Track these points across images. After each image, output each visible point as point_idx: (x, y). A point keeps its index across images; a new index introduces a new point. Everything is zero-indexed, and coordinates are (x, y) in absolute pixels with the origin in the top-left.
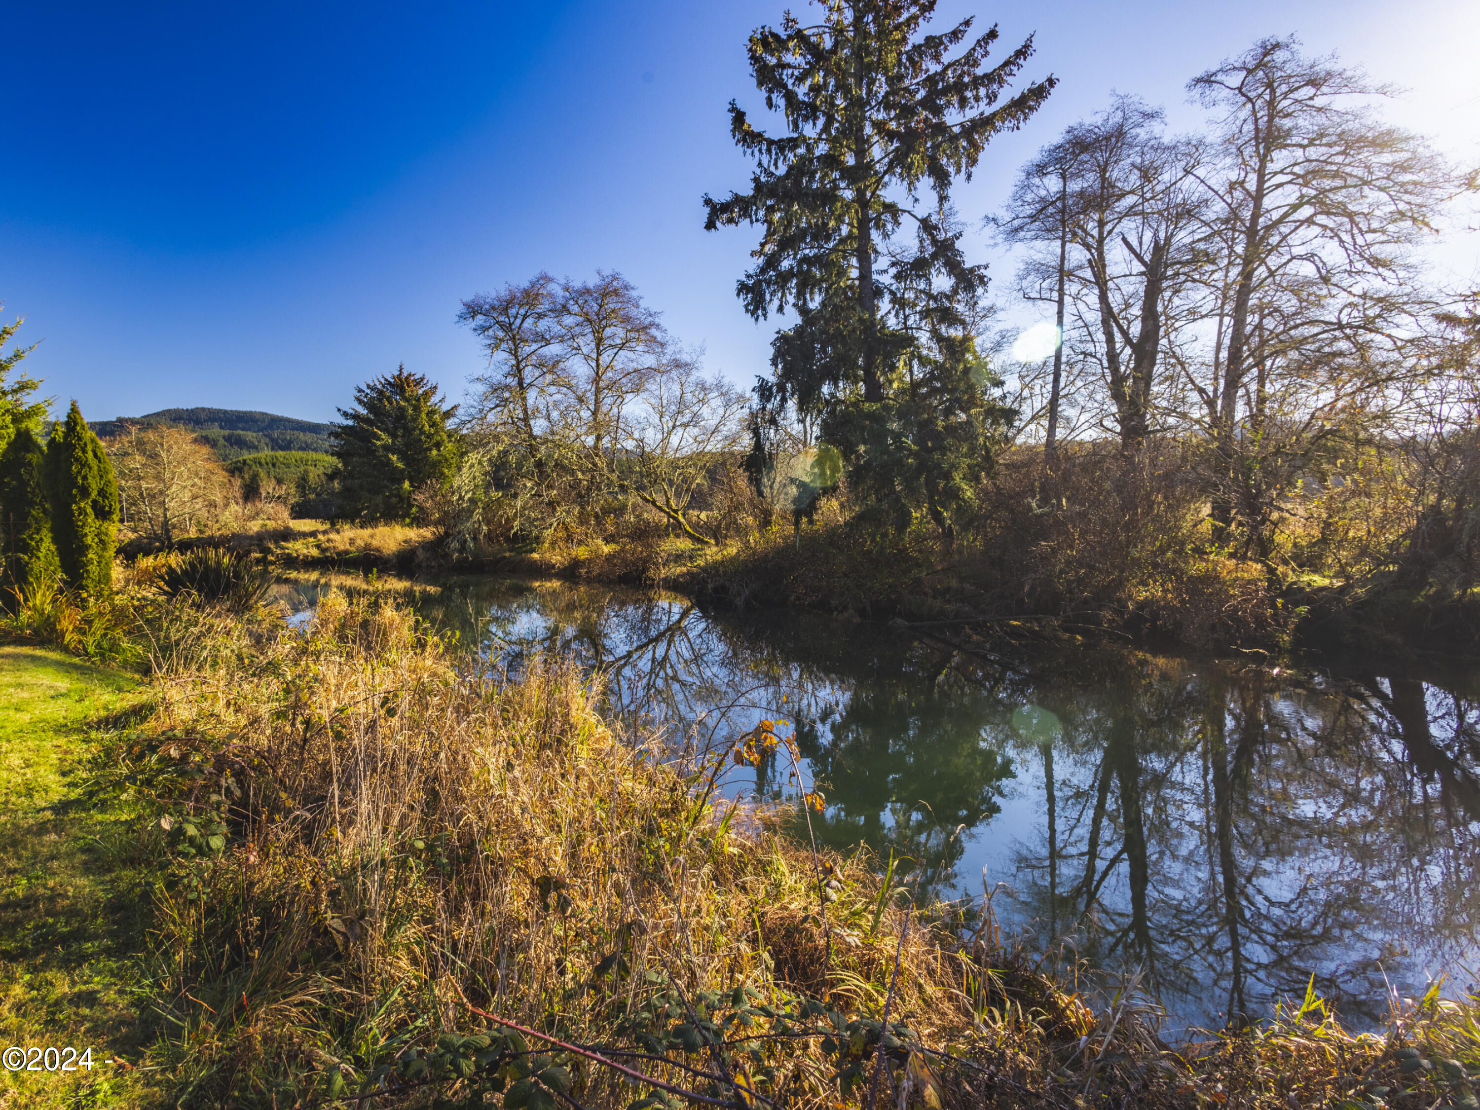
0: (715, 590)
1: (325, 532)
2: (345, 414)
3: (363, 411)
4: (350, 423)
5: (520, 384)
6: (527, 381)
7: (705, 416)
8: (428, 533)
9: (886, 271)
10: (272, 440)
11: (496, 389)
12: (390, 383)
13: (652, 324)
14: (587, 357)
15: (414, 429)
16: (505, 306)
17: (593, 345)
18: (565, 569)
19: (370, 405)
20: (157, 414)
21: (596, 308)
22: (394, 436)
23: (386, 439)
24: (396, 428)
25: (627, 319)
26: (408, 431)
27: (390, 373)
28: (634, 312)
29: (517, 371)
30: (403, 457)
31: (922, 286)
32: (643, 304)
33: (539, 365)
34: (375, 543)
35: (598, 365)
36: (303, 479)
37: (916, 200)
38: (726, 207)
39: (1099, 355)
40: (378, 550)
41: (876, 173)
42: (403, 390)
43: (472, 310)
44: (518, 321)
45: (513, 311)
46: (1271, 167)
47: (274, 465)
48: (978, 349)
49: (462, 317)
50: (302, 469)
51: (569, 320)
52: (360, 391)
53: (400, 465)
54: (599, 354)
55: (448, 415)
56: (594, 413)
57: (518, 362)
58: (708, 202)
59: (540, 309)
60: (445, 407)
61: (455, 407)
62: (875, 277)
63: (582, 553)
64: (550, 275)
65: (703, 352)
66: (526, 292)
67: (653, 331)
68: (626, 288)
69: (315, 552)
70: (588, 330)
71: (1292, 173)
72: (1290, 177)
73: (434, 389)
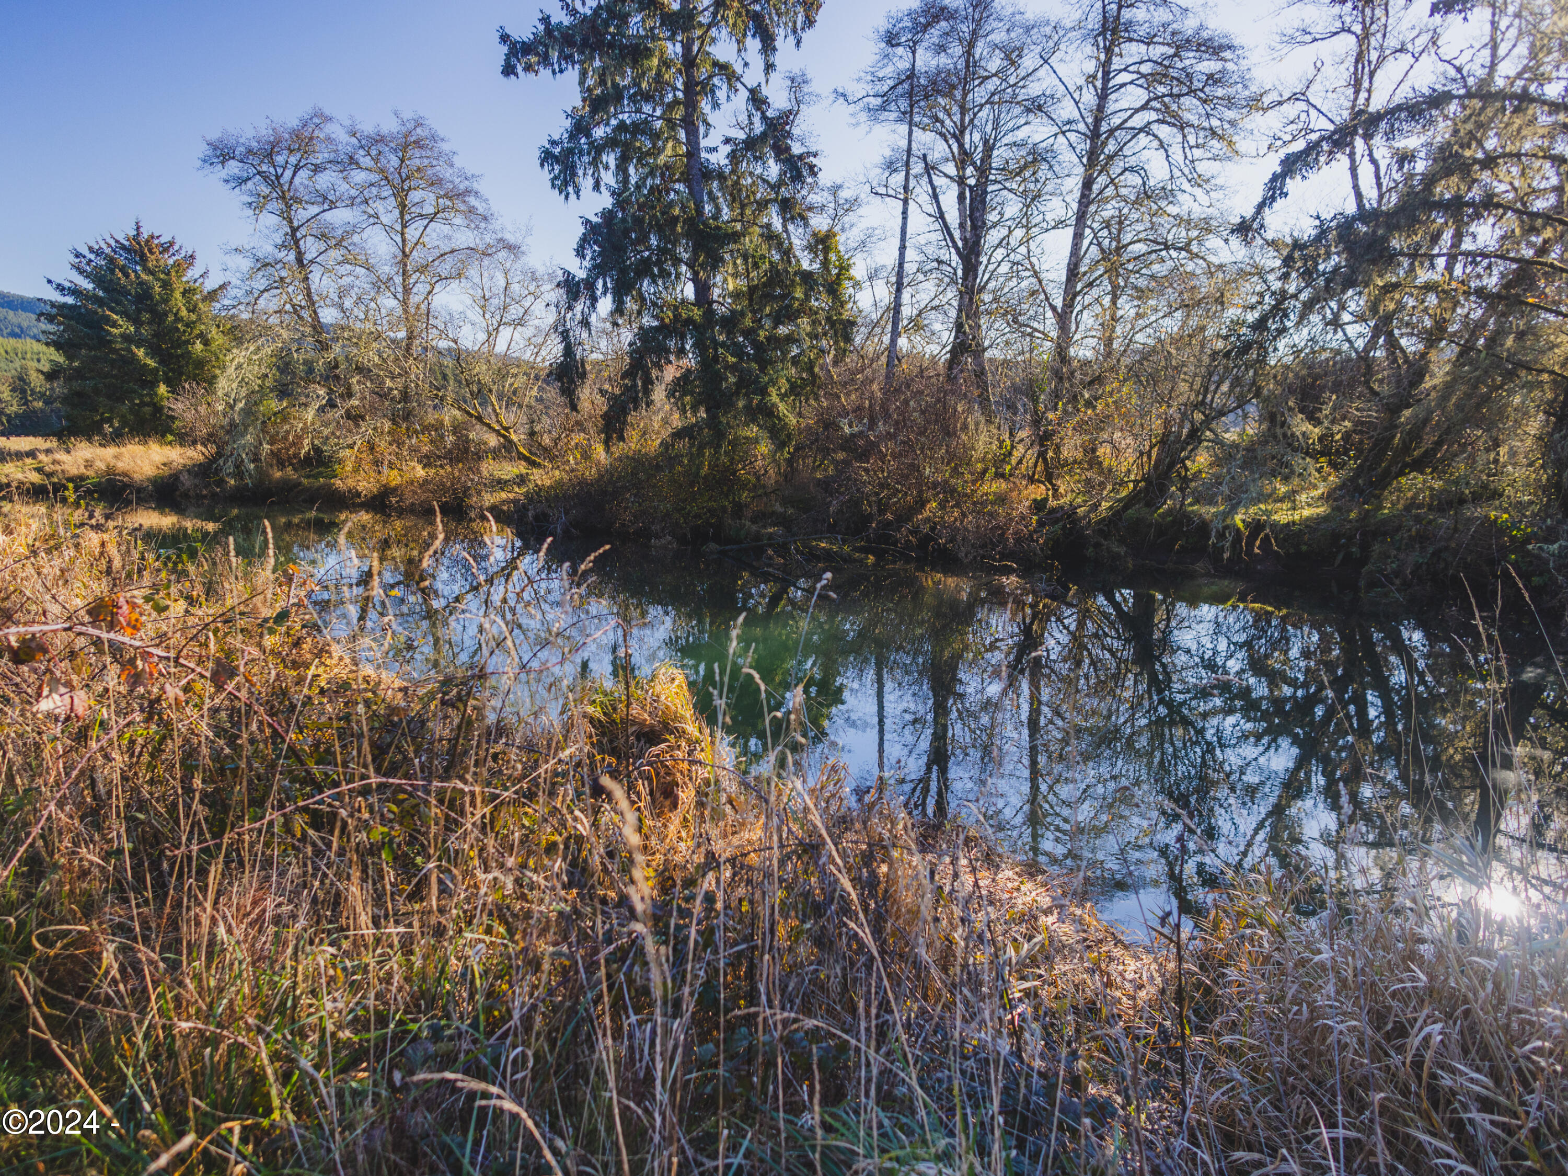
0: (536, 518)
1: (48, 451)
2: (60, 288)
3: (86, 285)
4: (70, 300)
5: (300, 260)
6: (309, 256)
7: (537, 313)
8: (195, 454)
9: (715, 149)
11: (264, 265)
12: (123, 247)
13: (468, 192)
14: (388, 229)
15: (166, 314)
16: (269, 151)
17: (397, 212)
18: (374, 497)
19: (96, 277)
21: (395, 161)
22: (137, 322)
23: (125, 325)
24: (139, 311)
25: (435, 182)
26: (158, 317)
27: (123, 232)
28: (446, 173)
29: (293, 239)
30: (154, 351)
31: (759, 171)
32: (458, 161)
33: (323, 237)
34: (121, 465)
35: (404, 241)
36: (21, 379)
37: (746, 64)
38: (526, 48)
39: (954, 264)
40: (125, 474)
41: (701, 25)
42: (143, 260)
44: (288, 174)
45: (280, 159)
46: (1117, 64)
48: (842, 248)
49: (207, 161)
51: (359, 177)
52: (78, 255)
53: (151, 363)
54: (404, 226)
55: (212, 296)
56: (405, 303)
57: (294, 230)
58: (504, 38)
59: (319, 159)
60: (210, 284)
61: (223, 287)
62: (704, 155)
63: (393, 478)
64: (327, 112)
65: (529, 232)
66: (296, 134)
67: (472, 200)
68: (433, 138)
69: (35, 477)
70: (387, 192)
71: (1138, 72)
72: (1135, 76)
73: (191, 259)
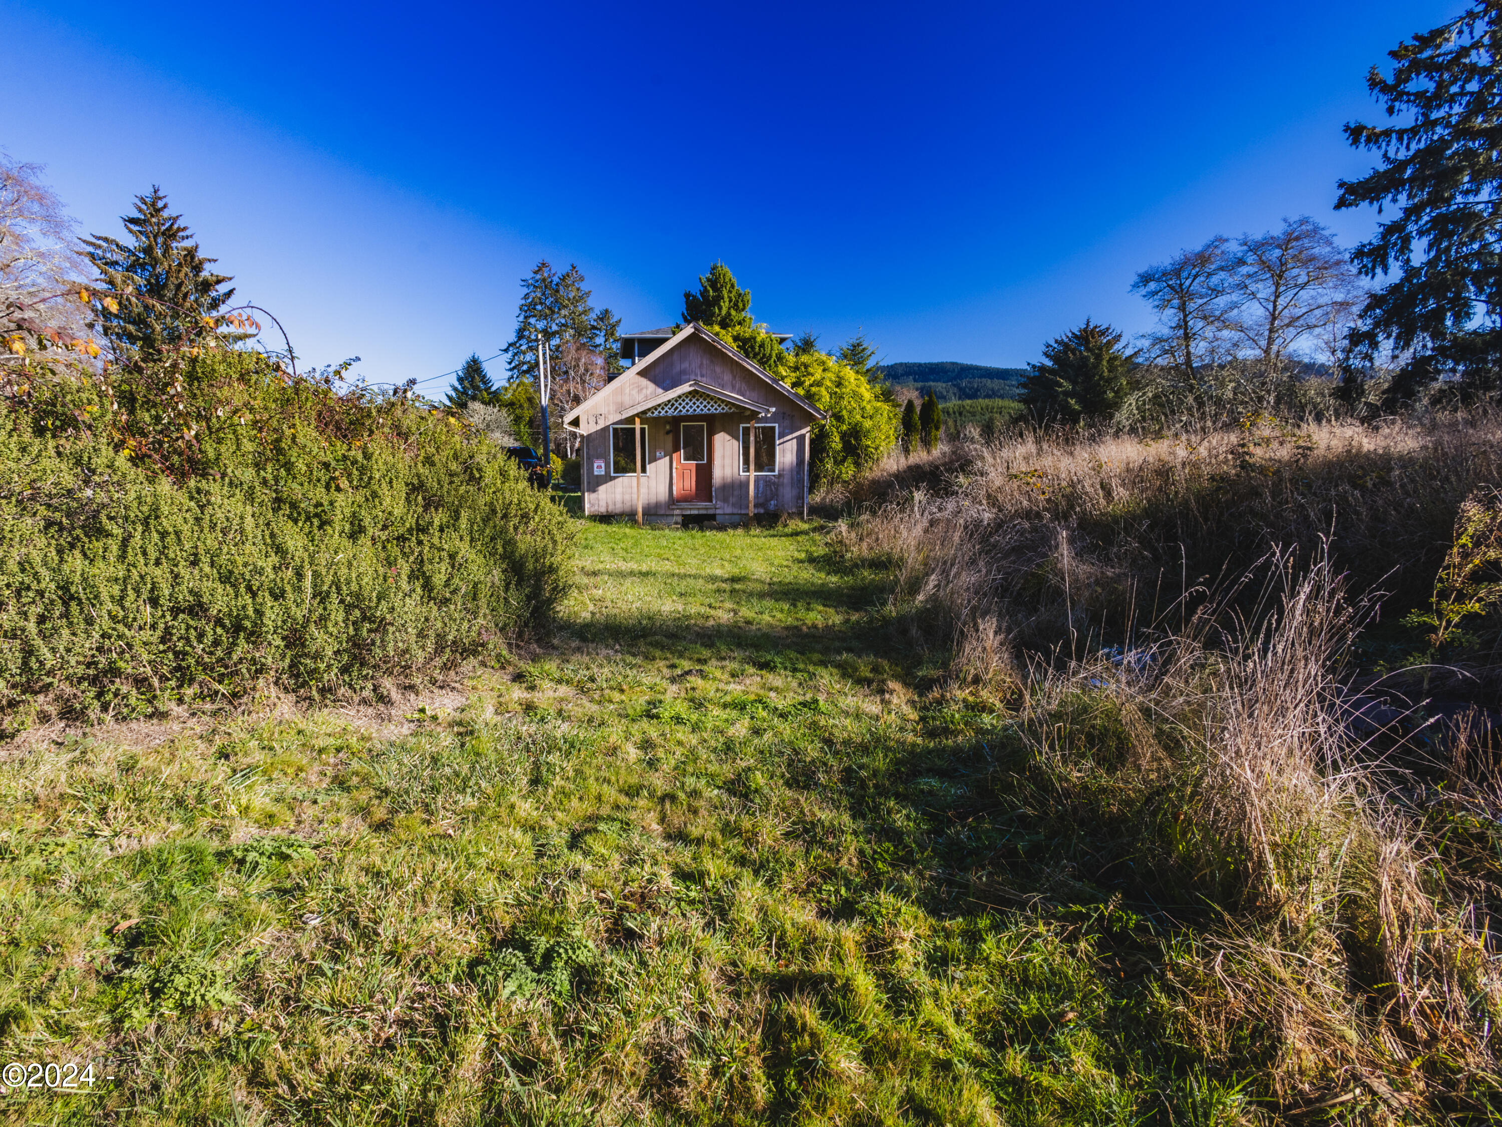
2: (1034, 367)
3: (1049, 363)
4: (1037, 373)
5: (1186, 334)
6: (1194, 331)
10: (961, 389)
11: (1162, 341)
12: (1076, 337)
14: (1263, 301)
15: (1094, 376)
17: (1272, 288)
19: (1055, 358)
21: (1277, 253)
22: (1074, 383)
23: (1067, 385)
24: (1077, 376)
26: (1088, 377)
27: (1078, 327)
29: (1183, 325)
30: (1081, 400)
33: (1207, 316)
35: (1275, 307)
42: (1087, 342)
44: (1189, 281)
45: (1185, 273)
47: (960, 414)
50: (987, 416)
52: (1048, 346)
53: (1077, 407)
54: (1277, 297)
55: (1127, 360)
57: (1185, 316)
59: (1213, 267)
60: (1127, 353)
61: (1134, 355)
64: (1226, 235)
66: (1200, 254)
70: (1266, 276)
73: (1118, 338)
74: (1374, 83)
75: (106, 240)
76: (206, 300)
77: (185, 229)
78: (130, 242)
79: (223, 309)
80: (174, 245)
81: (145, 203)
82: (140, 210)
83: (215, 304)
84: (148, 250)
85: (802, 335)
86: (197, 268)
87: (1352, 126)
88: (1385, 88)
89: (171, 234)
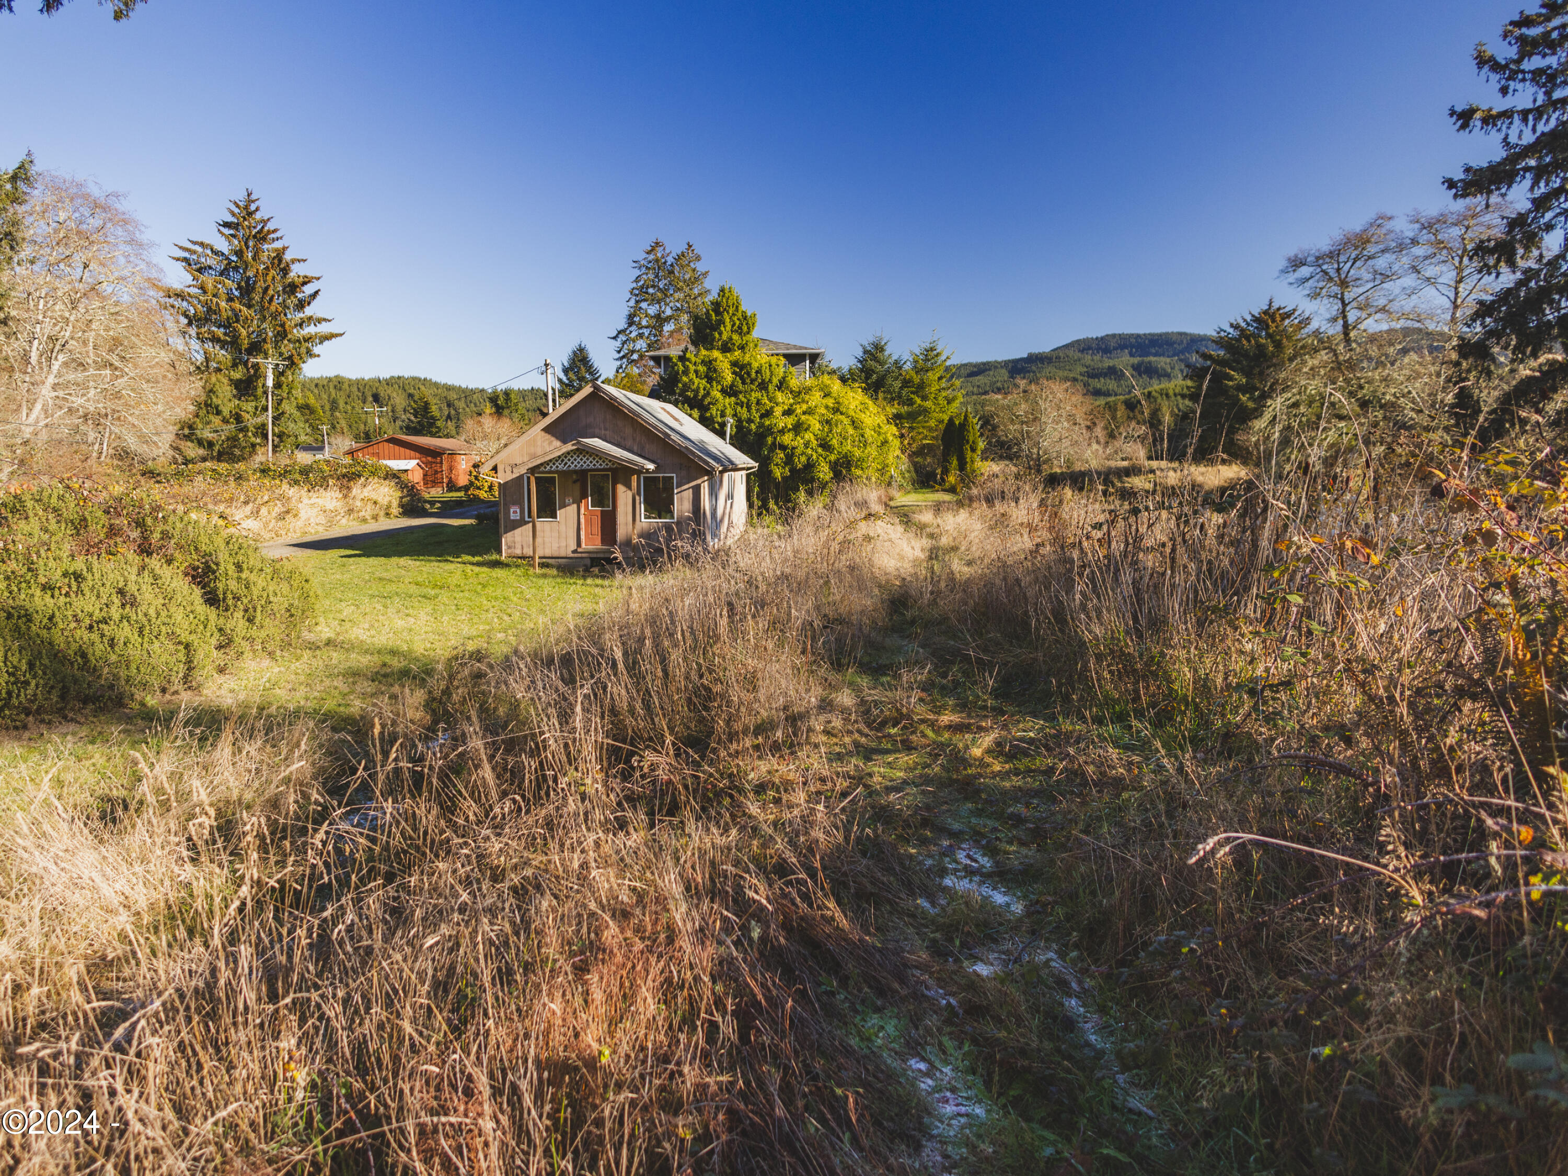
12: (1256, 319)
16: (1333, 255)
20: (1066, 346)
27: (1262, 306)
43: (1296, 263)
49: (1285, 271)
53: (1251, 404)
64: (1390, 213)
66: (1360, 236)
74: (1483, 61)
75: (202, 244)
76: (292, 302)
77: (275, 231)
78: (223, 245)
79: (309, 311)
80: (266, 246)
81: (238, 206)
82: (233, 214)
83: (301, 305)
84: (239, 253)
85: (871, 339)
86: (285, 271)
87: (1459, 109)
88: (1496, 67)
89: (262, 237)
